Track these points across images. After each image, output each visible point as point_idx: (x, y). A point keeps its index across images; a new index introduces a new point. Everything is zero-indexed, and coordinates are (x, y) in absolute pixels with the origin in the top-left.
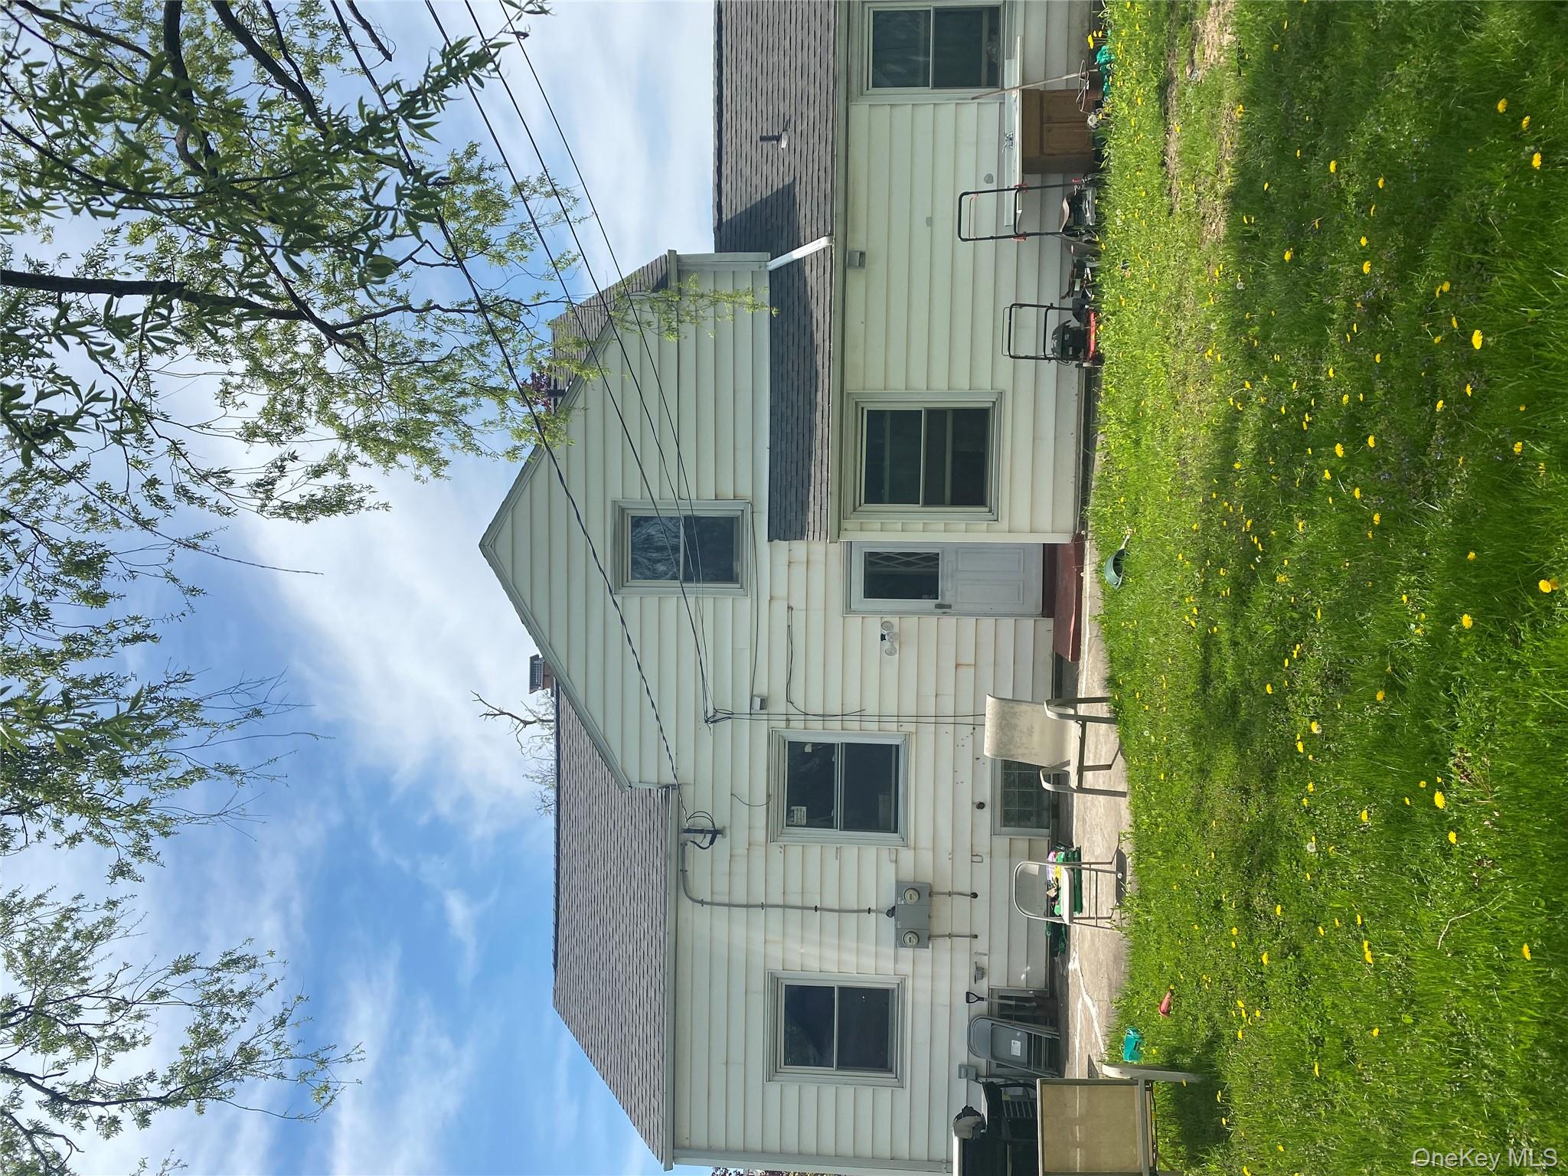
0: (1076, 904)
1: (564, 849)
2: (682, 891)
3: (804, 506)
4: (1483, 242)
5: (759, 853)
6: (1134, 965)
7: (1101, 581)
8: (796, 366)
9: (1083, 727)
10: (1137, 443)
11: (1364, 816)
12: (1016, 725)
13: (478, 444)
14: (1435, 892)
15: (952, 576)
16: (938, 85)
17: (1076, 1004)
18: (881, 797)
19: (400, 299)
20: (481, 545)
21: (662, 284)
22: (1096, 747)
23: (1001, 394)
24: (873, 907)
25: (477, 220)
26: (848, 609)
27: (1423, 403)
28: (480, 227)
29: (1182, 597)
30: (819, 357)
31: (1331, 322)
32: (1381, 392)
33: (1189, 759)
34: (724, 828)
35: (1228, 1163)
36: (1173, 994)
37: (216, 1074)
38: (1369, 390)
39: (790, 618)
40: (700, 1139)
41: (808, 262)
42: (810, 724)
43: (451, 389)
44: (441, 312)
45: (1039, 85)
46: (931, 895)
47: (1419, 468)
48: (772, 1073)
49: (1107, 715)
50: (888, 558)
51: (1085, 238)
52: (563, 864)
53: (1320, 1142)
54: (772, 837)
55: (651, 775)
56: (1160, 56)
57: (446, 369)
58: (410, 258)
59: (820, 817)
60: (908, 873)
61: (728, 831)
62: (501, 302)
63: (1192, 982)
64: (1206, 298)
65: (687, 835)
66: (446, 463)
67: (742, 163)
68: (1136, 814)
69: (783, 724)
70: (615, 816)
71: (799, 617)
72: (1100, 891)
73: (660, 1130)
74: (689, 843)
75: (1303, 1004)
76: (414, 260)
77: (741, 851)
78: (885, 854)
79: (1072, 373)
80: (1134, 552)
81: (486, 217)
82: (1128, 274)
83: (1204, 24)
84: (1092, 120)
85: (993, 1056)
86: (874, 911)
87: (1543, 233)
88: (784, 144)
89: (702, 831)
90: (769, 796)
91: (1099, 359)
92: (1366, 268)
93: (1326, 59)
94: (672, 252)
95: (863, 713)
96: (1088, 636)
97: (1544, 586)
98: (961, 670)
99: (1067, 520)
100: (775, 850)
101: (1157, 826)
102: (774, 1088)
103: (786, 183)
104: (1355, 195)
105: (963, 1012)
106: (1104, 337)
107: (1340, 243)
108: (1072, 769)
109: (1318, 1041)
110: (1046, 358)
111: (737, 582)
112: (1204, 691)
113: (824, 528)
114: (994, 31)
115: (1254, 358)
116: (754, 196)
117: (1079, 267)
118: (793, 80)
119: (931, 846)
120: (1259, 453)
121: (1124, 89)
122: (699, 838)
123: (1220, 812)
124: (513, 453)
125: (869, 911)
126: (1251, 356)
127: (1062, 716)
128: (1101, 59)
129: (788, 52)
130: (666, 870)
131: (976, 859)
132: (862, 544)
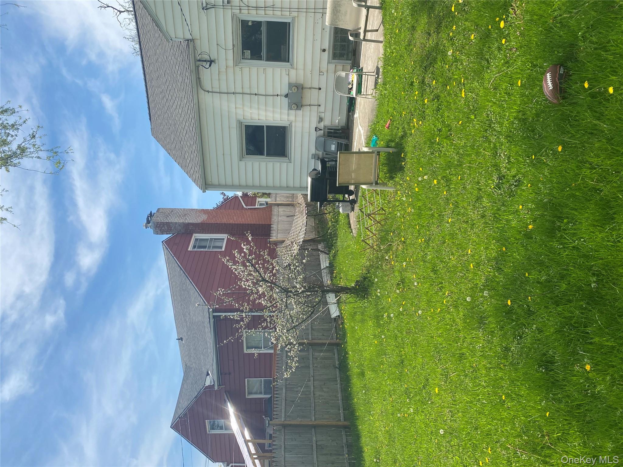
0: (359, 91)
1: (147, 71)
2: (199, 87)
5: (230, 71)
6: (379, 111)
9: (368, 11)
11: (472, 37)
12: (340, 10)
14: (492, 66)
17: (356, 130)
18: (282, 46)
22: (373, 22)
24: (279, 94)
33: (409, 22)
34: (215, 59)
35: (403, 177)
36: (391, 120)
37: (10, 157)
40: (215, 182)
42: (251, 12)
46: (302, 89)
48: (241, 158)
49: (378, 5)
52: (147, 77)
53: (435, 165)
54: (236, 64)
55: (180, 34)
59: (256, 55)
60: (293, 80)
61: (217, 61)
63: (398, 115)
65: (199, 63)
68: (385, 50)
69: (238, 11)
70: (167, 54)
72: (369, 83)
73: (200, 179)
74: (200, 66)
75: (437, 117)
77: (223, 69)
78: (284, 72)
85: (324, 151)
86: (279, 95)
89: (205, 61)
90: (233, 45)
95: (274, 7)
100: (237, 69)
101: (393, 53)
102: (242, 163)
105: (314, 135)
108: (362, 31)
109: (440, 130)
119: (303, 68)
122: (204, 64)
123: (418, 44)
125: (278, 95)
127: (359, 6)
130: (191, 78)
131: (321, 74)
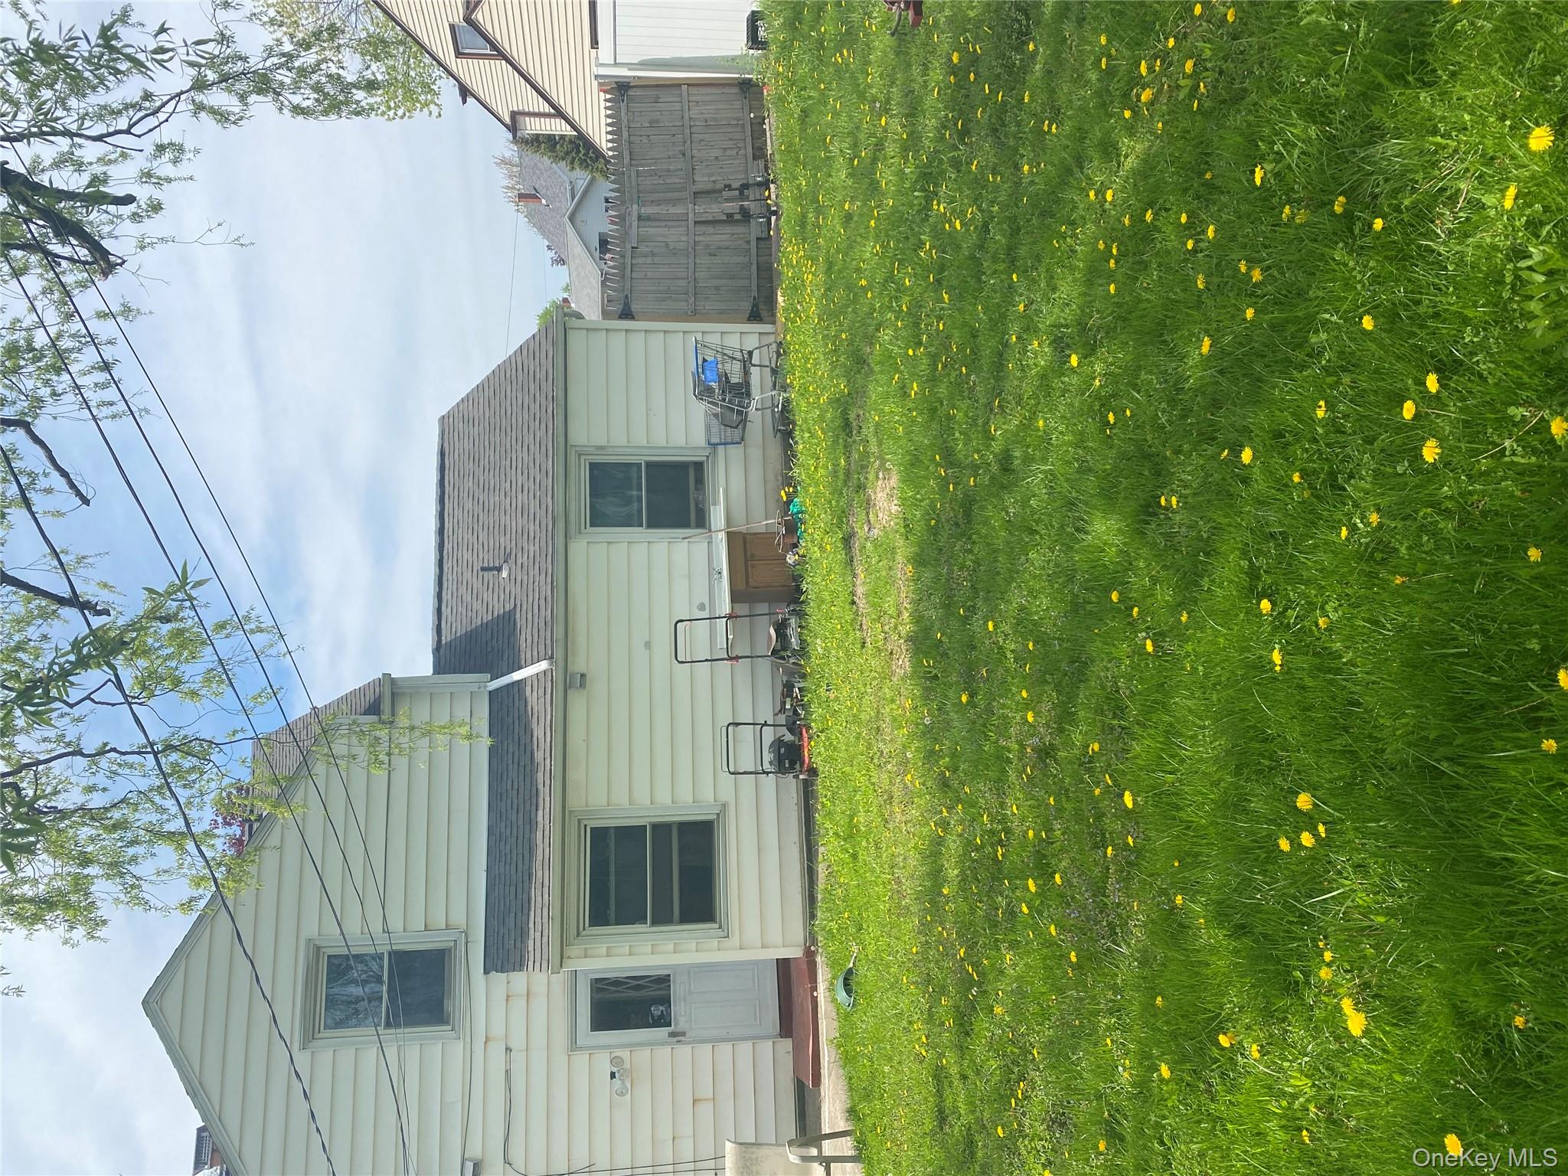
3: (523, 934)
4: (1120, 711)
7: (834, 1000)
8: (515, 784)
9: (830, 1170)
10: (854, 856)
12: (758, 1173)
13: (147, 897)
15: (685, 1000)
16: (652, 525)
19: (69, 744)
20: (145, 1003)
21: (374, 709)
23: (724, 806)
25: (169, 657)
26: (574, 1045)
27: (1096, 847)
28: (173, 664)
29: (910, 1023)
30: (540, 775)
31: (1009, 761)
32: (1059, 832)
38: (1050, 830)
39: (508, 1062)
41: (529, 683)
43: (121, 839)
44: (118, 755)
45: (743, 529)
47: (1103, 908)
50: (617, 983)
51: (792, 660)
56: (842, 516)
57: (116, 814)
58: (88, 697)
62: (191, 741)
64: (900, 727)
66: (104, 922)
67: (463, 590)
71: (519, 1058)
76: (93, 700)
79: (791, 784)
80: (862, 971)
81: (181, 655)
82: (832, 696)
83: (875, 493)
84: (791, 559)
87: (1165, 707)
88: (505, 574)
91: (813, 772)
92: (1030, 717)
93: (974, 536)
94: (387, 676)
95: (593, 1168)
96: (827, 1058)
97: (1224, 1040)
98: (700, 1106)
99: (798, 933)
103: (507, 609)
104: (1012, 651)
106: (816, 752)
107: (1006, 692)
110: (764, 772)
111: (447, 1023)
112: (942, 1129)
113: (545, 957)
114: (700, 481)
115: (947, 786)
116: (474, 621)
117: (788, 687)
118: (514, 518)
120: (963, 880)
121: (816, 536)
124: (187, 905)
126: (945, 784)
127: (806, 1159)
128: (793, 509)
129: (509, 494)
132: (586, 972)
